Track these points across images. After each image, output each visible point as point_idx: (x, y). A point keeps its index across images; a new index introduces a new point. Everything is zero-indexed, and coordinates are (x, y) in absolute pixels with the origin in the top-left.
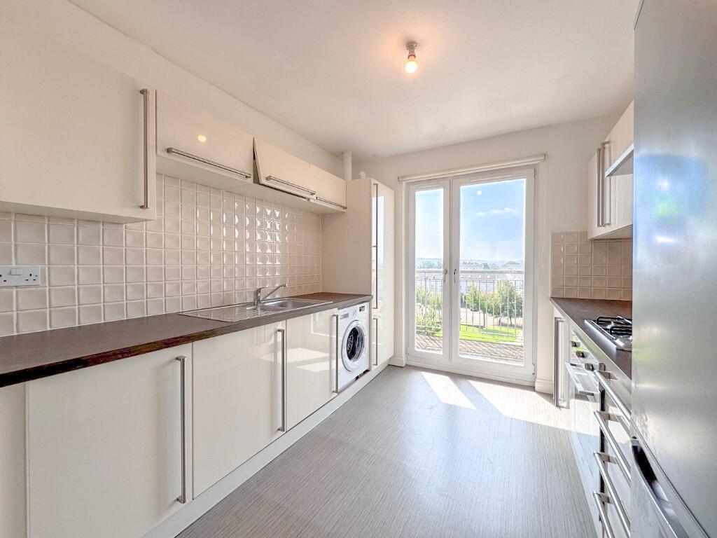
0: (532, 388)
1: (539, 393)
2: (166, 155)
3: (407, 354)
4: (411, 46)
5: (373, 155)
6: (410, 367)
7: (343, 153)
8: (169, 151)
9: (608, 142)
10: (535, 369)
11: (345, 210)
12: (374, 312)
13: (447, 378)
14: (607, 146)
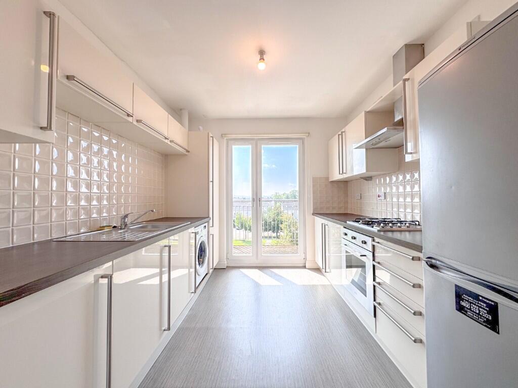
0: (305, 267)
1: (308, 269)
2: (65, 81)
3: (227, 259)
4: (262, 53)
5: (204, 115)
6: (229, 268)
7: (181, 110)
8: (68, 77)
9: (344, 132)
10: (306, 256)
11: (187, 153)
12: (211, 229)
13: (257, 271)
14: (343, 133)
